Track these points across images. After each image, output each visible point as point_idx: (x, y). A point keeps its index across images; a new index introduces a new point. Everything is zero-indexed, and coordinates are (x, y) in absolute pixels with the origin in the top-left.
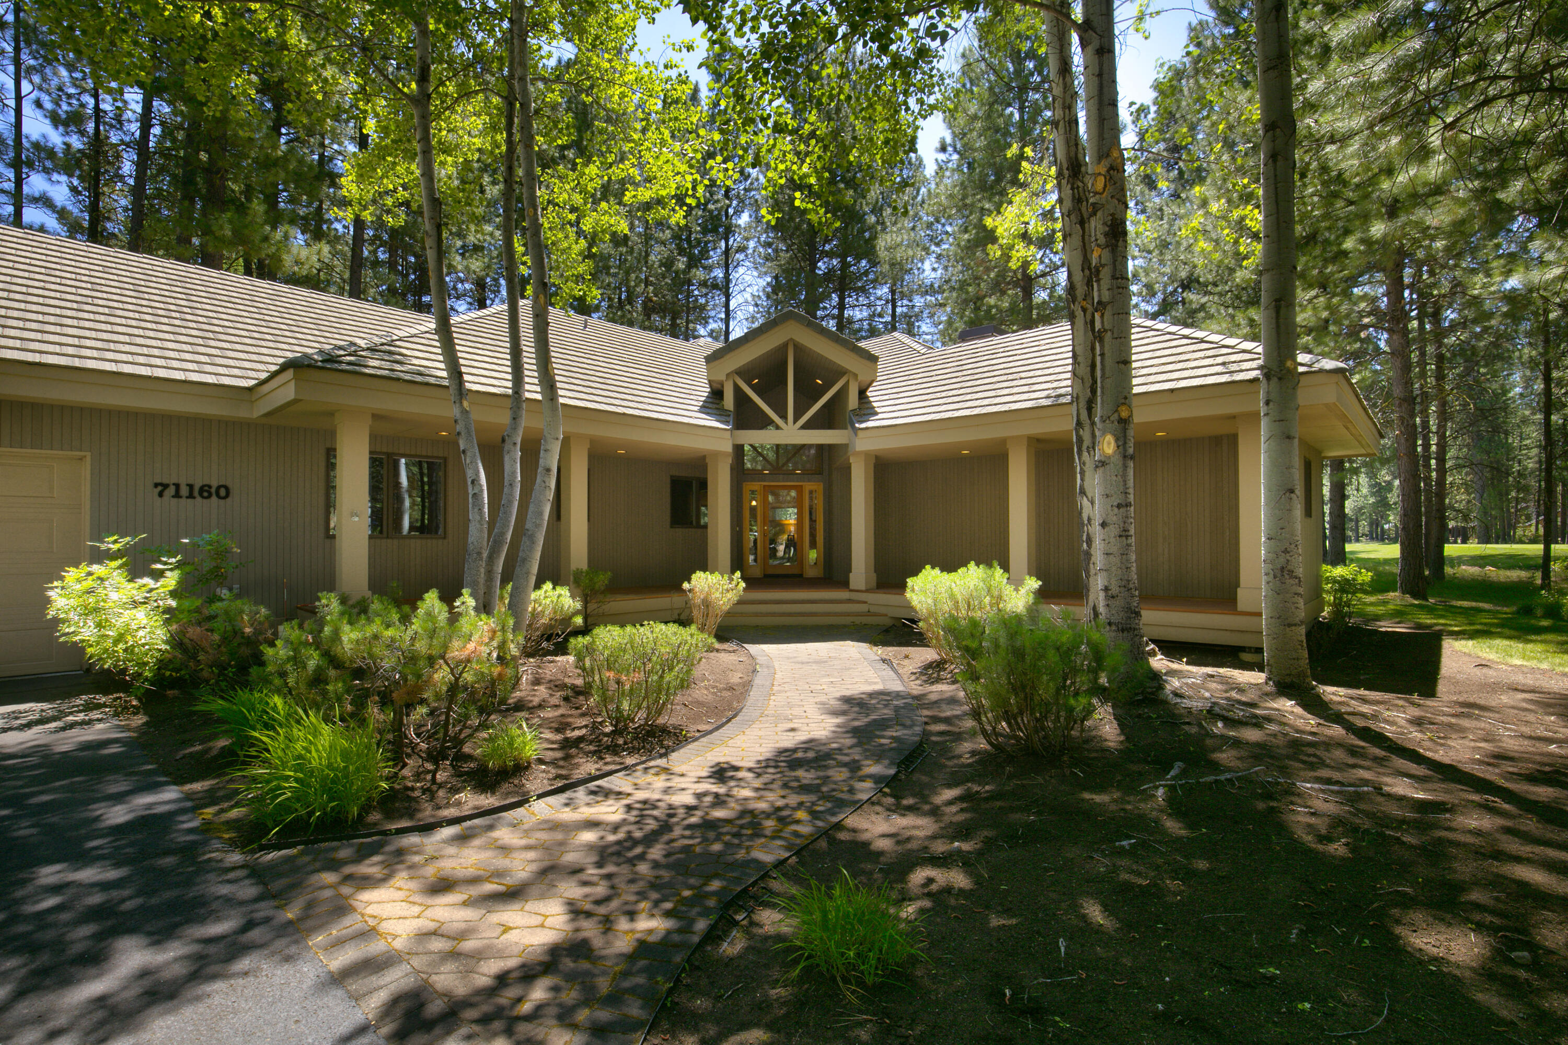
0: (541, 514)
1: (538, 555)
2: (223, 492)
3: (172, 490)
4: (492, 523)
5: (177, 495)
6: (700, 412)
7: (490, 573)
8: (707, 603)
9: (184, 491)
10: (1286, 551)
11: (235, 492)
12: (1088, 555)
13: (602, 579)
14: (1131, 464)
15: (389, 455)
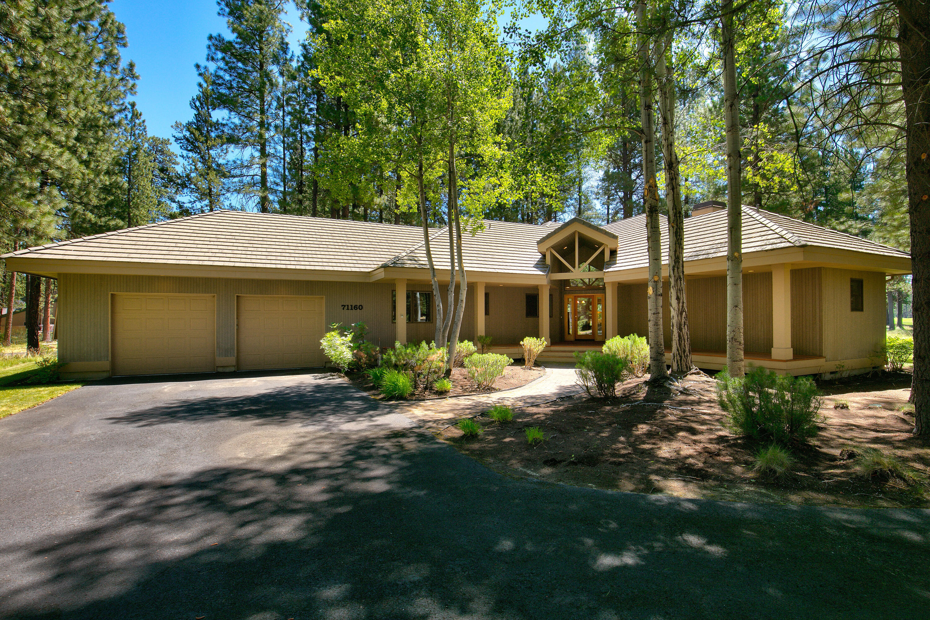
0: (460, 316)
1: (459, 330)
2: (361, 307)
3: (346, 307)
4: (444, 320)
5: (348, 309)
6: (534, 267)
7: (443, 336)
8: (530, 350)
9: (350, 307)
10: (733, 331)
11: (364, 307)
12: (673, 331)
13: (488, 340)
14: (661, 298)
15: (412, 291)
